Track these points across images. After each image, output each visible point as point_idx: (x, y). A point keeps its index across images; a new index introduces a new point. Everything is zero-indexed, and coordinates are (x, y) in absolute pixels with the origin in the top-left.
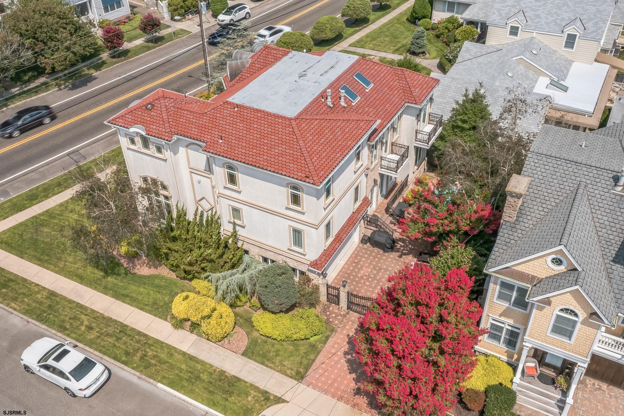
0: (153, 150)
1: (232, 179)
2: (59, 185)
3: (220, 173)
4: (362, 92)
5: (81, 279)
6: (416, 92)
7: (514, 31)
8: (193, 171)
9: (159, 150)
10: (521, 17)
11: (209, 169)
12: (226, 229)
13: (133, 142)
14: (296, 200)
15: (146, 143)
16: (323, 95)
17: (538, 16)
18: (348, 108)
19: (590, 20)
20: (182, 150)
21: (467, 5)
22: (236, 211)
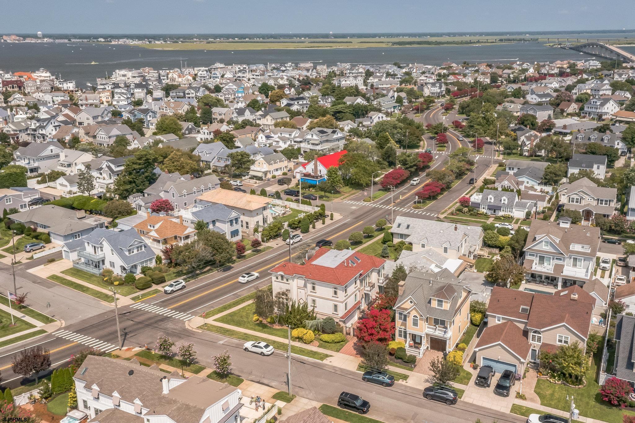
0: (285, 280)
1: (314, 288)
2: (234, 304)
3: (309, 286)
4: (357, 262)
5: (255, 330)
6: (377, 264)
7: (423, 246)
8: (299, 288)
9: (287, 280)
10: (425, 240)
11: (305, 286)
12: (310, 309)
13: (277, 278)
14: (335, 293)
15: (282, 277)
16: (343, 262)
17: (432, 240)
18: (352, 267)
19: (452, 242)
20: (295, 280)
21: (409, 236)
22: (314, 301)
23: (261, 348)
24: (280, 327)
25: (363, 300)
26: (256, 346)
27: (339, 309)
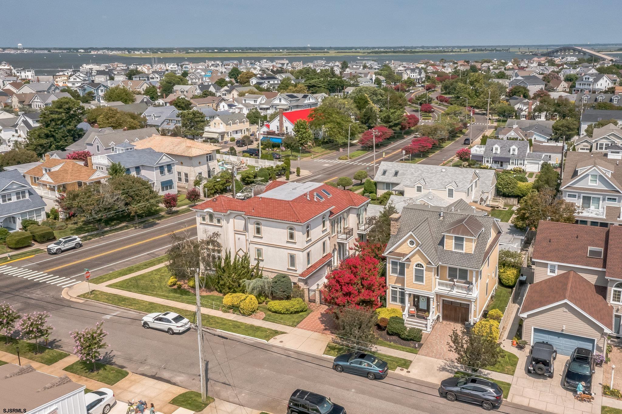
0: (215, 221)
1: (258, 231)
3: (252, 228)
4: (326, 197)
5: (167, 298)
6: (356, 201)
7: (419, 189)
8: (236, 232)
9: (219, 221)
10: (422, 181)
11: (246, 229)
12: (253, 263)
13: (204, 219)
14: (292, 236)
15: (211, 216)
16: (305, 195)
17: (432, 181)
18: (318, 203)
19: (460, 182)
20: (231, 220)
22: (259, 252)
23: (168, 321)
24: (208, 294)
25: (336, 253)
26: (160, 319)
27: (297, 261)
